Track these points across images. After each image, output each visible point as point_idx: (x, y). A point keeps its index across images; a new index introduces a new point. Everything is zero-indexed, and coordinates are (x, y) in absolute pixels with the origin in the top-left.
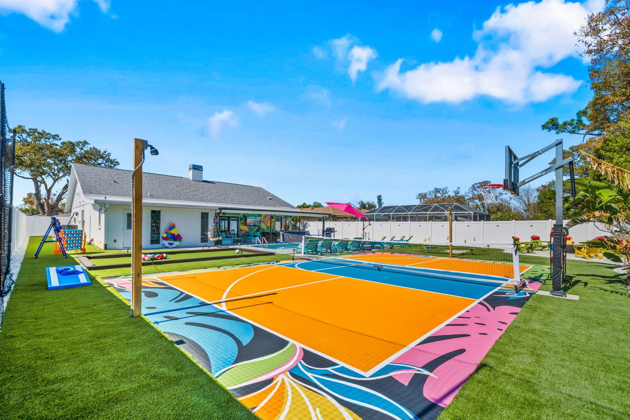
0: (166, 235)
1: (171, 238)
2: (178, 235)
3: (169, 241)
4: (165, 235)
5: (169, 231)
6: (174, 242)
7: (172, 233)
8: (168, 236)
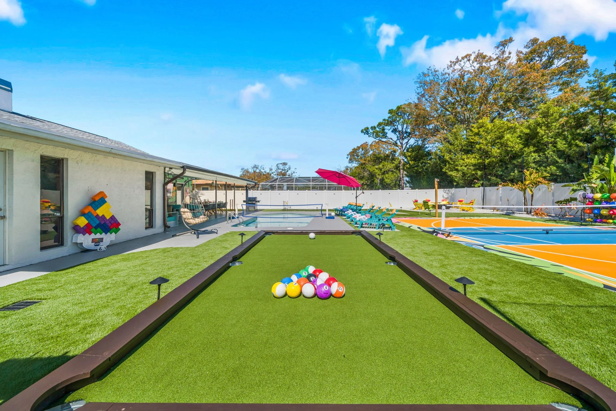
0: (87, 222)
1: (96, 228)
2: (113, 218)
3: (93, 236)
4: (82, 222)
5: (93, 211)
6: (103, 235)
7: (100, 215)
8: (92, 223)
